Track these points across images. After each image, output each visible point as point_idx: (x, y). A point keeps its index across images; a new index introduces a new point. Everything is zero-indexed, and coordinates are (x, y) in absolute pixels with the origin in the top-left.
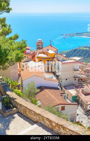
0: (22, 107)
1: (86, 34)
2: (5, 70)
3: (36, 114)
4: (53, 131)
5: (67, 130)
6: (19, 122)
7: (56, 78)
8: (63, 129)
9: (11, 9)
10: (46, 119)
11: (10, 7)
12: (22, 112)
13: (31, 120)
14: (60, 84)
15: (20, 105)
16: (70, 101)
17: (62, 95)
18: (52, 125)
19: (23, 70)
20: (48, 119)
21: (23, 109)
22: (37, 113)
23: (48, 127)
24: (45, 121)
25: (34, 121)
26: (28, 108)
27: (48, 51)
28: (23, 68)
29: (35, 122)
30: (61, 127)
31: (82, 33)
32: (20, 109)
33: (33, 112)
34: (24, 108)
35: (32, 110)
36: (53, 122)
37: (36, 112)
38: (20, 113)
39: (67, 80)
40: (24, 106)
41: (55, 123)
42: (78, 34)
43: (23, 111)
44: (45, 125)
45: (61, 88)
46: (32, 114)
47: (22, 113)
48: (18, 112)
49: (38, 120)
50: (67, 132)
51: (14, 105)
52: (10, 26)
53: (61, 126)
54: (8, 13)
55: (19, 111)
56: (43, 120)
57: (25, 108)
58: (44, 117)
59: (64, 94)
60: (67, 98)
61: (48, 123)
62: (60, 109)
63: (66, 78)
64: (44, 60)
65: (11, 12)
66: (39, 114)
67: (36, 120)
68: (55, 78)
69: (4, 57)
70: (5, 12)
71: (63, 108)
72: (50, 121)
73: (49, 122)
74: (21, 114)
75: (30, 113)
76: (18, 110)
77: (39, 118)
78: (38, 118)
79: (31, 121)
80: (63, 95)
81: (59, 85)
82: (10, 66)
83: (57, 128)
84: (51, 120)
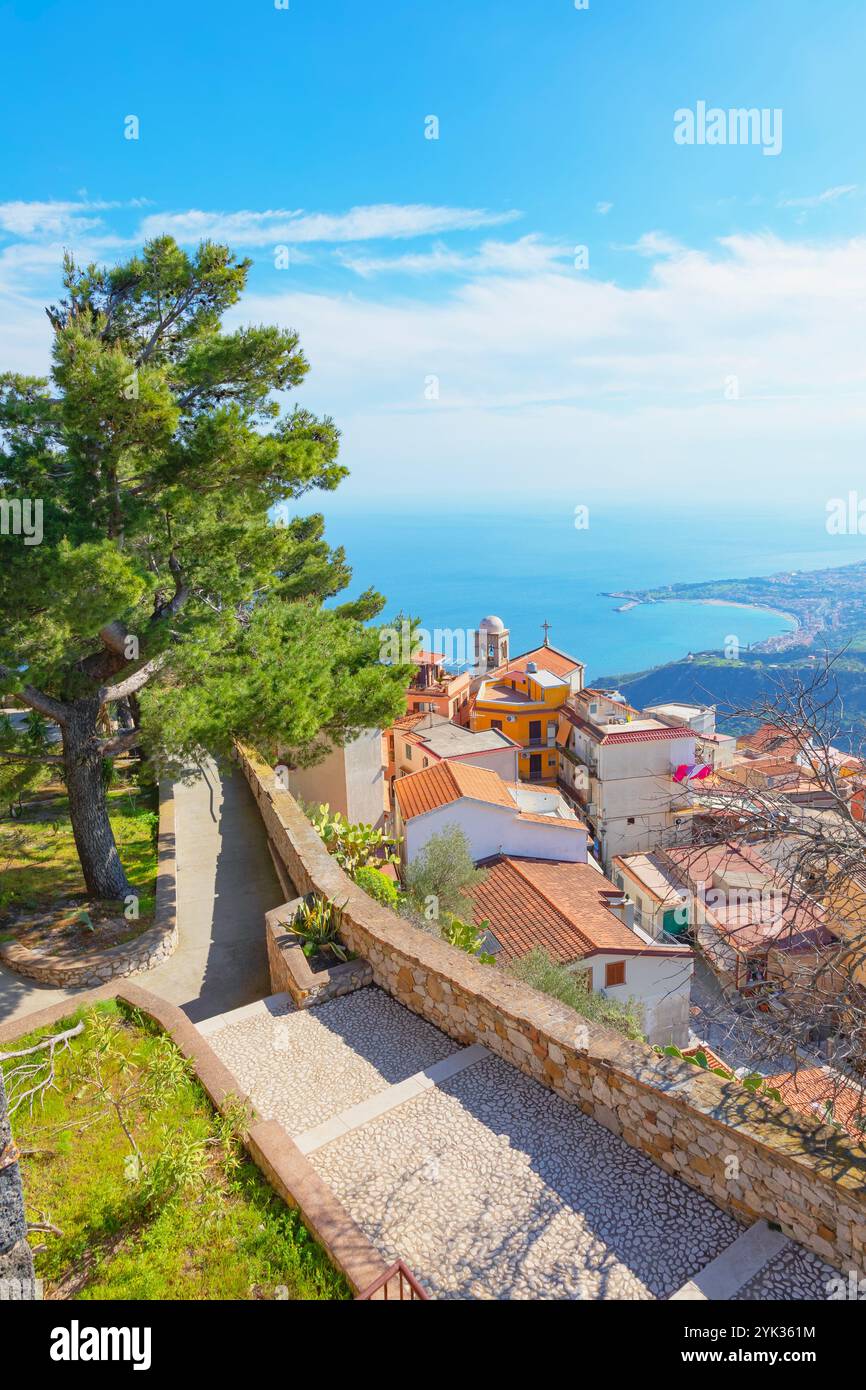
0: (394, 956)
1: (726, 587)
2: (309, 769)
3: (461, 995)
4: (552, 1092)
5: (628, 1090)
6: (375, 1038)
7: (578, 815)
8: (606, 1082)
9: (344, 473)
10: (514, 1025)
11: (340, 461)
12: (392, 983)
13: (438, 1028)
14: (600, 844)
15: (379, 947)
16: (651, 934)
17: (606, 905)
18: (545, 1056)
19: (409, 772)
20: (524, 1026)
21: (397, 969)
22: (467, 993)
23: (525, 1067)
24: (512, 1034)
25: (454, 1032)
26: (423, 961)
27: (532, 676)
28: (406, 762)
29: (456, 1040)
30: (593, 1071)
31: (705, 584)
32: (382, 968)
33: (446, 986)
34: (402, 962)
35: (442, 976)
36: (551, 1040)
37: (462, 984)
38: (380, 988)
39: (631, 821)
40: (400, 953)
41: (562, 1046)
42: (685, 587)
43: (399, 982)
44: (509, 1058)
45: (603, 867)
46: (444, 993)
47: (394, 992)
48: (373, 985)
49: (472, 1029)
50: (628, 1098)
51: (352, 948)
52: (340, 552)
53: (597, 1062)
54: (329, 492)
55: (377, 979)
56: (501, 1030)
57: (409, 965)
58: (507, 1015)
59: (620, 895)
60: (638, 918)
61: (527, 1046)
62: (599, 978)
63: (630, 814)
64: (513, 720)
65: (343, 485)
66: (479, 998)
67: (462, 1031)
68: (567, 813)
69: (304, 704)
70: (316, 489)
71: (615, 975)
72: (538, 1038)
73: (531, 1039)
74: (390, 995)
75: (433, 991)
76: (373, 972)
77: (479, 1019)
78: (472, 1019)
79: (439, 1034)
80: (614, 902)
81: (591, 849)
82: (334, 747)
83: (573, 1075)
84: (540, 1032)
